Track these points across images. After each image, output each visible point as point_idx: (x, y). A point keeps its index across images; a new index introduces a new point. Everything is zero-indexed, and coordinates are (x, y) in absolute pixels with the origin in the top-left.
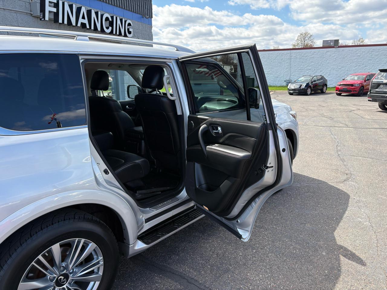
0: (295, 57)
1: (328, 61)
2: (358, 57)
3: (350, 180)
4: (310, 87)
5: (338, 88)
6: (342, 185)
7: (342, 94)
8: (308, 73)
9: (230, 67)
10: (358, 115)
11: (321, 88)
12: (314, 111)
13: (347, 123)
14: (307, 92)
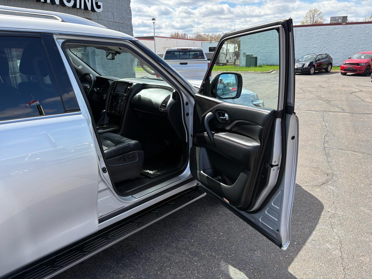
0: (300, 35)
1: (334, 39)
2: (367, 34)
3: (330, 183)
4: (314, 66)
5: (344, 67)
6: (318, 190)
7: (348, 74)
8: (313, 51)
9: (234, 45)
10: (359, 98)
11: (325, 67)
12: (311, 92)
13: (344, 107)
14: (310, 71)
